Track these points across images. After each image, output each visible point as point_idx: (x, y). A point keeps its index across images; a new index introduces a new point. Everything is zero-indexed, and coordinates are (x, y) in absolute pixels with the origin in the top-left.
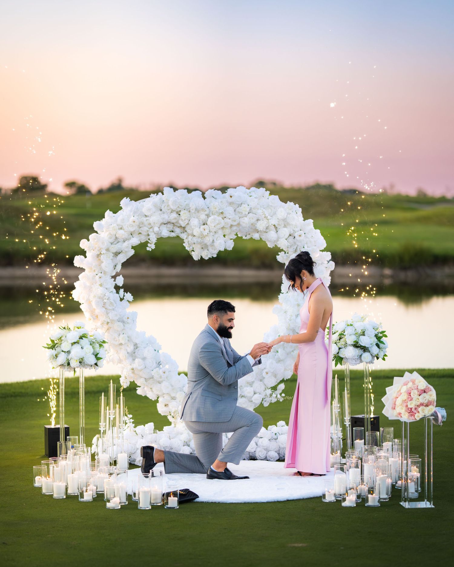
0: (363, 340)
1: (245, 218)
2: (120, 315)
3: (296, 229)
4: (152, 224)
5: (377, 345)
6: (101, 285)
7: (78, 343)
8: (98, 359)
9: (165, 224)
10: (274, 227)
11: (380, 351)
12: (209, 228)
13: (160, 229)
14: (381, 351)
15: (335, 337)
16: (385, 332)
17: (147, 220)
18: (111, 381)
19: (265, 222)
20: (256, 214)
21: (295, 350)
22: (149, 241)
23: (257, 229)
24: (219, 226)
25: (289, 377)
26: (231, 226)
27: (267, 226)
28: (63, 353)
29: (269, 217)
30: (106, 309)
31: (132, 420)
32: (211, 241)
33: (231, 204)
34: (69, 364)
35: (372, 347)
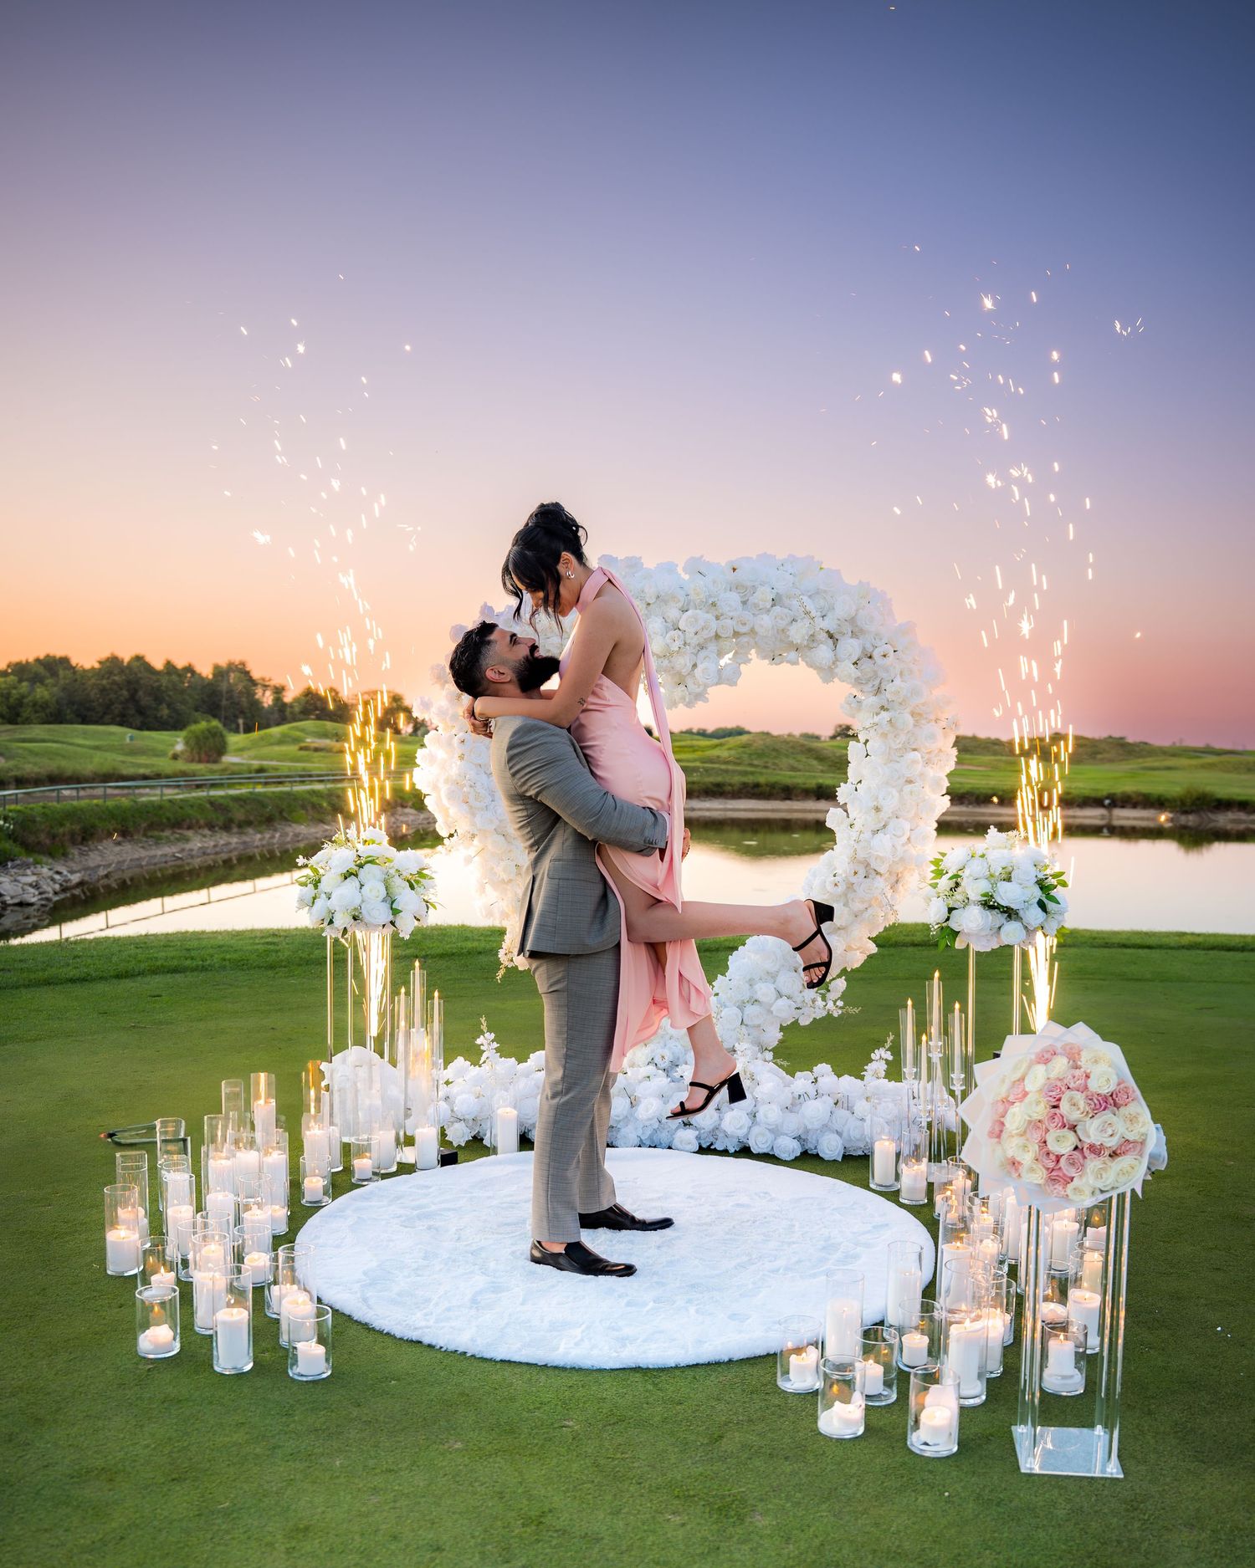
0: (1006, 892)
1: (765, 617)
2: (500, 821)
3: (878, 643)
5: (1042, 905)
6: (462, 757)
7: (356, 875)
8: (395, 912)
10: (826, 635)
11: (1046, 920)
12: (685, 636)
14: (1050, 919)
15: (945, 883)
16: (1063, 873)
18: (417, 964)
19: (807, 621)
20: (787, 608)
21: (870, 906)
23: (790, 639)
24: (706, 632)
25: (857, 965)
26: (736, 634)
27: (811, 632)
28: (324, 896)
29: (813, 614)
30: (471, 807)
31: (495, 1045)
32: (690, 666)
33: (737, 587)
34: (331, 922)
35: (1027, 909)
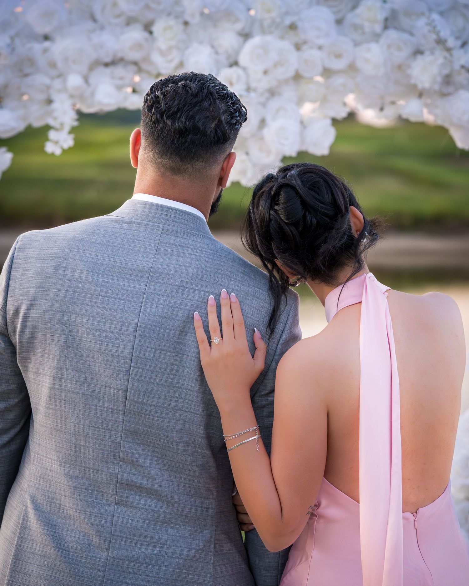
4: (60, 65)
9: (107, 65)
12: (248, 75)
13: (92, 80)
17: (45, 51)
20: (412, 34)
22: (51, 122)
23: (413, 81)
27: (446, 71)
